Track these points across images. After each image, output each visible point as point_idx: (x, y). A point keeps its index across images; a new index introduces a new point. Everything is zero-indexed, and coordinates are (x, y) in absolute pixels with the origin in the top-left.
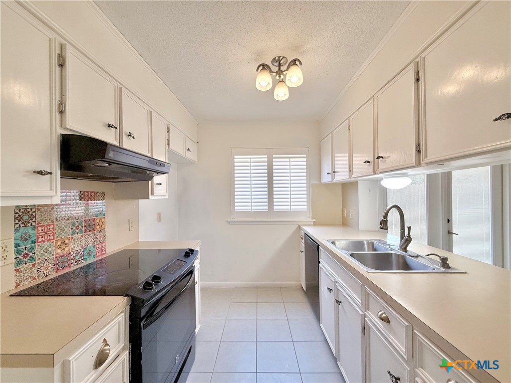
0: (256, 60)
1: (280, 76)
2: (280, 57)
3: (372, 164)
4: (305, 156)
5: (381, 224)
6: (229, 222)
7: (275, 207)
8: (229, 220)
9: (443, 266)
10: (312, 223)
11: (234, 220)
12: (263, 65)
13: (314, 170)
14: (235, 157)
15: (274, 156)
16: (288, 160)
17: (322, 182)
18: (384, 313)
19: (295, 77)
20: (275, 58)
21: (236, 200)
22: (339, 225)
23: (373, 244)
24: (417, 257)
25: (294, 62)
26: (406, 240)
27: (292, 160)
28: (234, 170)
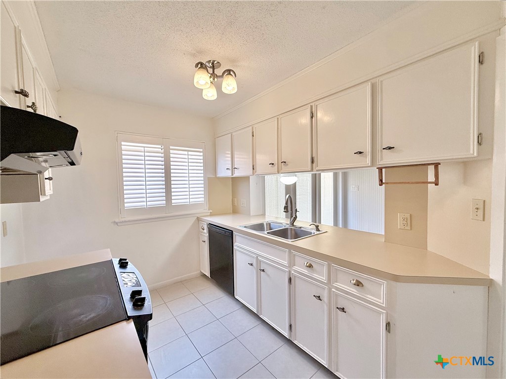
0: (194, 55)
1: (214, 79)
2: (215, 61)
3: (276, 166)
4: (201, 150)
5: (284, 209)
6: (117, 223)
7: (173, 201)
8: (117, 220)
9: (317, 230)
10: (209, 214)
11: (123, 219)
12: (202, 64)
13: (211, 164)
14: (123, 143)
15: (171, 147)
16: (186, 153)
17: (218, 176)
18: (308, 263)
19: (230, 85)
20: (210, 61)
21: (125, 196)
22: (230, 214)
23: (270, 224)
24: (301, 228)
25: (229, 72)
26: (294, 218)
27: (190, 153)
28: (123, 159)
